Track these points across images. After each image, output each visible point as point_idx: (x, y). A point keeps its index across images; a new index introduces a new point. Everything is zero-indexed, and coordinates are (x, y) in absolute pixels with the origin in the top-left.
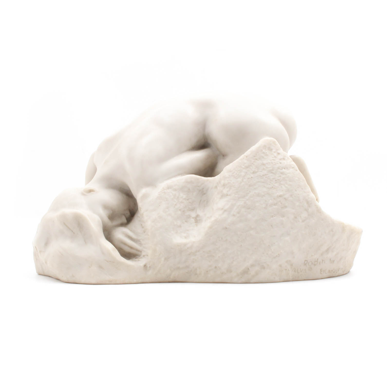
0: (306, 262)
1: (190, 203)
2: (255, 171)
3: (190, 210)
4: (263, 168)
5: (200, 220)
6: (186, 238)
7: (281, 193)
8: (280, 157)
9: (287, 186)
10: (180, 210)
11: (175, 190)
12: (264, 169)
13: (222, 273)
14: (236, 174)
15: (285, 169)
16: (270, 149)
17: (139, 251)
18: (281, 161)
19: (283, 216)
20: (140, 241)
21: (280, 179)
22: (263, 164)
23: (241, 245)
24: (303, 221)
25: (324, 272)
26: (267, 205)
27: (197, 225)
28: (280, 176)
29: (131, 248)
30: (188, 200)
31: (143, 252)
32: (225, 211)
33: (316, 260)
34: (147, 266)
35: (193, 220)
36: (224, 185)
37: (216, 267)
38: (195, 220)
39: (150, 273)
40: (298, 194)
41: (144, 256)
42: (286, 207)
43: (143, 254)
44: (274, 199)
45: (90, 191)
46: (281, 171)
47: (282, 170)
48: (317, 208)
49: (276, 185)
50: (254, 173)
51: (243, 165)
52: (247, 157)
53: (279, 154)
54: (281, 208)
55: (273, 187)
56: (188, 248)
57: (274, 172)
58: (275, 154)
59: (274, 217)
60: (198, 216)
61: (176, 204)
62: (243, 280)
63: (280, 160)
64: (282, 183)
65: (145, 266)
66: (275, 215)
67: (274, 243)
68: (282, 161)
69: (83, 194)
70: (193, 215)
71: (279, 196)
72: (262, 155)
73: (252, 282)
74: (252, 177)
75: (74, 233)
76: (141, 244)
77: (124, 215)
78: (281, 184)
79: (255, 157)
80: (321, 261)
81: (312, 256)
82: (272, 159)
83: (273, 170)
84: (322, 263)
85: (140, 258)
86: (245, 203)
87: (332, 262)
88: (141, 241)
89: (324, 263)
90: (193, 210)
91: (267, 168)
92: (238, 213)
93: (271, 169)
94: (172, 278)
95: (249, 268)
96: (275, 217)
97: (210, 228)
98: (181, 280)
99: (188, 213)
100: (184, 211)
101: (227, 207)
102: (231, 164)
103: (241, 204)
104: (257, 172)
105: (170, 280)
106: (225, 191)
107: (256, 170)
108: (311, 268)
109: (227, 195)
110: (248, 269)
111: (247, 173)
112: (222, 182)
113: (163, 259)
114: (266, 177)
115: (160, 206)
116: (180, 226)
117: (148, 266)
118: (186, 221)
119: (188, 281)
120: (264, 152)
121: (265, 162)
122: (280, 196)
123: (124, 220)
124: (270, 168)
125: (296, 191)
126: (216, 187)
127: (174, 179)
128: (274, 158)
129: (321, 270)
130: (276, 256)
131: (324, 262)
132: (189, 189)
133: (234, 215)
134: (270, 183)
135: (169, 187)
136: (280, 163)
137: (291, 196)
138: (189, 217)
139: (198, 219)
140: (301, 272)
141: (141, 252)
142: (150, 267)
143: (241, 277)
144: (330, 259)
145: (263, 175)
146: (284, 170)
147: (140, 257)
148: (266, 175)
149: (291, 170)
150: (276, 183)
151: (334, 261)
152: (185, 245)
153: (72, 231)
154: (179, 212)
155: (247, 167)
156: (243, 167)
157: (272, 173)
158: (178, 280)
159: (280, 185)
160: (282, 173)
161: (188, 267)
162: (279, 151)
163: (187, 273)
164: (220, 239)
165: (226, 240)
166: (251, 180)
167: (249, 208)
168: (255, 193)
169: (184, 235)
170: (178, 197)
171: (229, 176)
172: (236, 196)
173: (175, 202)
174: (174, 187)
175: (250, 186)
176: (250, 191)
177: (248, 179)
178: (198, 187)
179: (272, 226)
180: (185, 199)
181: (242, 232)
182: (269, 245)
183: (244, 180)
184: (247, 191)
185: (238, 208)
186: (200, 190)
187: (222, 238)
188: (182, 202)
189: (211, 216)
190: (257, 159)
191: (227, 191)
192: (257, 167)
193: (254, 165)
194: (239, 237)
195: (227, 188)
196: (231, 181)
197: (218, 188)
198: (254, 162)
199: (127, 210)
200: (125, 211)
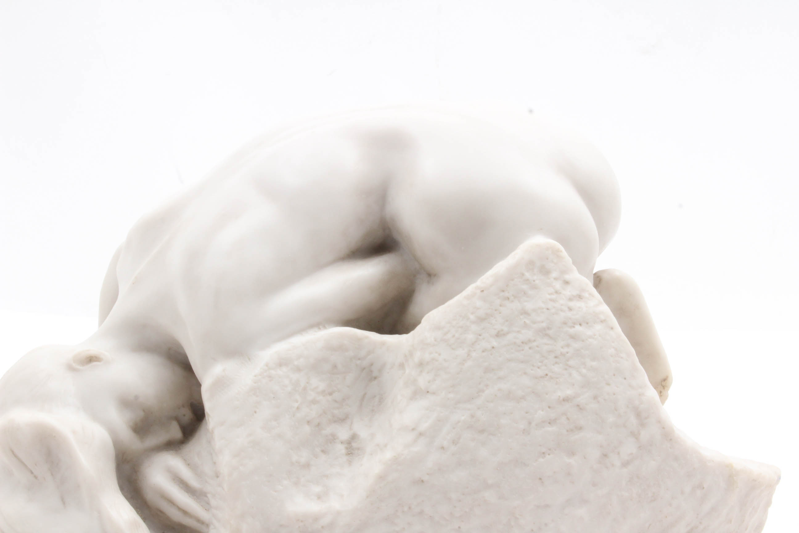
1: (336, 401)
2: (502, 330)
3: (335, 422)
4: (525, 322)
5: (358, 449)
6: (319, 497)
7: (569, 392)
8: (568, 292)
9: (584, 371)
10: (308, 422)
11: (298, 369)
12: (525, 326)
15: (580, 325)
16: (545, 271)
17: (202, 523)
18: (571, 304)
19: (572, 453)
20: (206, 496)
21: (567, 353)
22: (525, 313)
23: (459, 527)
24: (625, 464)
26: (530, 423)
27: (350, 463)
28: (568, 346)
29: (185, 513)
30: (330, 394)
32: (421, 434)
35: (341, 449)
36: (421, 364)
38: (347, 448)
40: (614, 394)
42: (580, 428)
44: (549, 407)
45: (91, 359)
46: (572, 331)
47: (574, 327)
48: (664, 428)
49: (557, 369)
50: (498, 335)
51: (472, 313)
52: (483, 291)
53: (567, 283)
54: (567, 431)
55: (547, 375)
56: (323, 527)
57: (550, 332)
58: (558, 285)
59: (547, 456)
60: (354, 437)
61: (298, 408)
63: (570, 299)
64: (571, 363)
66: (550, 449)
67: (546, 525)
68: (575, 304)
69: (71, 368)
70: (343, 434)
71: (564, 400)
72: (525, 287)
74: (493, 347)
75: (36, 477)
76: (207, 506)
77: (177, 419)
78: (570, 367)
79: (503, 291)
82: (549, 297)
83: (549, 328)
86: (472, 416)
88: (209, 496)
90: (343, 420)
91: (534, 323)
92: (454, 442)
93: (544, 325)
96: (549, 455)
97: (381, 478)
99: (328, 430)
100: (319, 425)
101: (424, 426)
102: (441, 308)
103: (463, 418)
104: (508, 333)
106: (423, 381)
107: (506, 329)
109: (428, 392)
111: (480, 335)
112: (418, 355)
114: (530, 348)
115: (255, 412)
116: (307, 466)
118: (323, 451)
120: (528, 280)
121: (529, 306)
122: (566, 400)
123: (176, 432)
124: (542, 322)
125: (608, 384)
126: (402, 366)
127: (298, 340)
128: (553, 297)
132: (335, 367)
133: (443, 448)
134: (540, 364)
135: (282, 363)
136: (570, 309)
137: (595, 398)
138: (333, 439)
139: (354, 445)
145: (523, 343)
146: (578, 327)
148: (530, 341)
149: (598, 327)
150: (556, 363)
152: (316, 518)
153: (32, 473)
154: (307, 429)
155: (481, 320)
156: (472, 317)
157: (547, 335)
159: (566, 369)
160: (573, 337)
162: (567, 277)
164: (406, 509)
165: (421, 513)
166: (491, 354)
167: (482, 431)
168: (500, 390)
169: (317, 489)
170: (305, 389)
171: (435, 340)
172: (451, 396)
173: (297, 402)
174: (296, 363)
175: (487, 370)
176: (487, 386)
177: (483, 351)
178: (359, 359)
179: (540, 479)
180: (323, 392)
181: (463, 494)
182: (532, 530)
183: (474, 354)
184: (480, 384)
185: (454, 428)
186: (364, 369)
187: (410, 508)
188: (314, 402)
189: (386, 446)
190: (508, 299)
191: (429, 382)
192: (507, 321)
193: (500, 313)
194: (455, 507)
195: (428, 373)
196: (440, 354)
197: (407, 371)
198: (501, 306)
199: (183, 406)
200: (179, 408)
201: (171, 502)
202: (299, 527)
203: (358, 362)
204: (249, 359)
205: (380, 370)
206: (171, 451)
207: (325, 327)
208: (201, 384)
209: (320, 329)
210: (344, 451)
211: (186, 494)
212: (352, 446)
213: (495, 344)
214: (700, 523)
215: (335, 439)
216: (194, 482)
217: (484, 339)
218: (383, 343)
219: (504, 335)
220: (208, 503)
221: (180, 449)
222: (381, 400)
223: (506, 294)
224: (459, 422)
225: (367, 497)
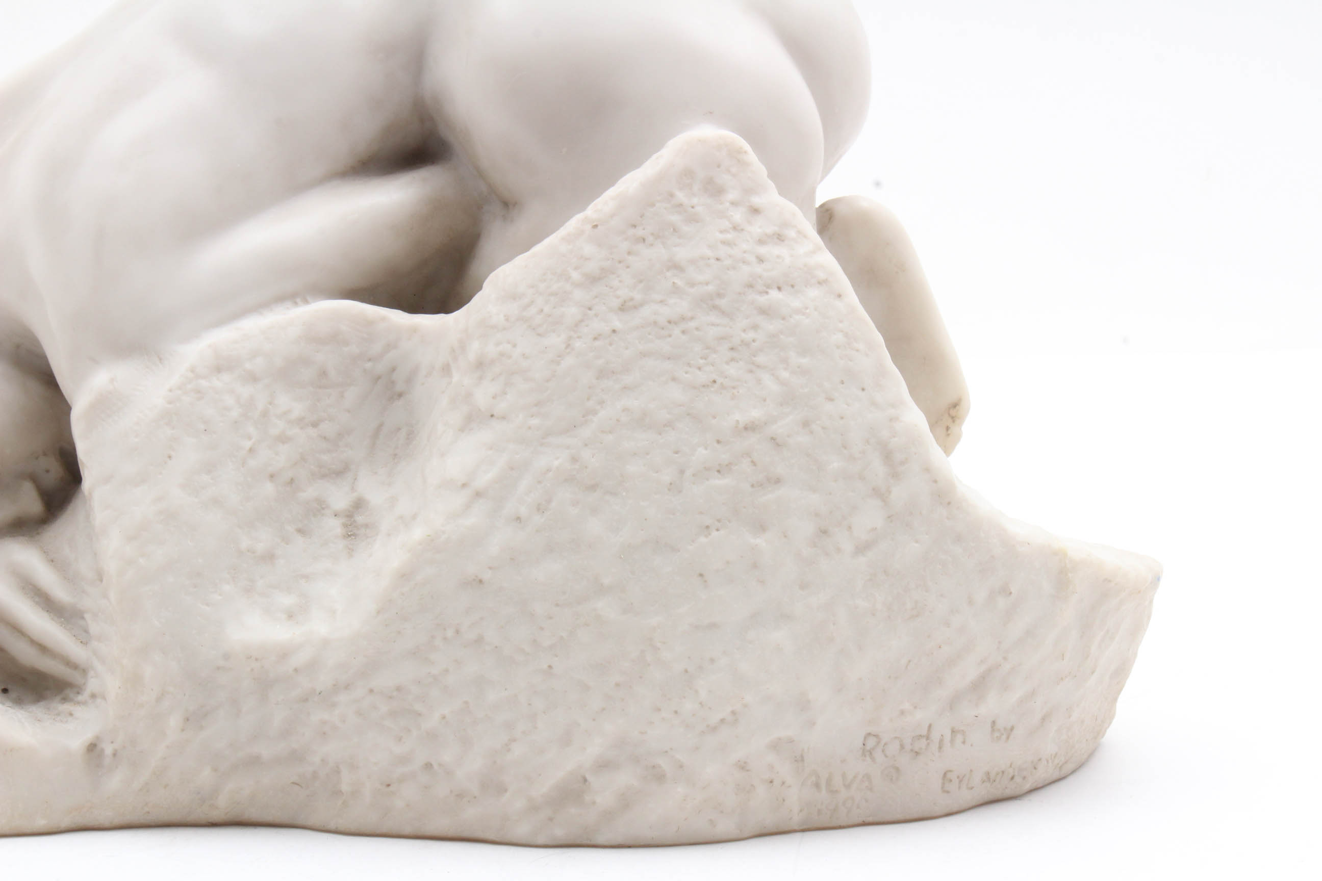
0: (871, 743)
1: (325, 438)
2: (632, 299)
3: (323, 476)
4: (674, 283)
5: (366, 526)
6: (290, 616)
7: (756, 414)
8: (758, 228)
9: (785, 375)
10: (272, 477)
11: (253, 378)
12: (676, 290)
13: (460, 796)
14: (542, 310)
15: (779, 288)
16: (714, 190)
17: (75, 666)
18: (763, 250)
19: (761, 528)
20: (83, 618)
21: (754, 341)
22: (676, 267)
23: (550, 667)
24: (861, 549)
25: (961, 781)
26: (682, 472)
27: (350, 552)
28: (755, 327)
29: (43, 649)
30: (315, 425)
31: (91, 673)
32: (478, 494)
33: (924, 732)
34: (103, 750)
35: (333, 526)
36: (480, 365)
37: (428, 766)
38: (345, 526)
39: (114, 782)
40: (842, 418)
41: (93, 696)
42: (778, 481)
43: (92, 685)
44: (718, 442)
46: (762, 300)
47: (767, 293)
48: (935, 481)
49: (733, 370)
50: (624, 308)
51: (576, 268)
52: (596, 226)
53: (755, 211)
54: (753, 486)
55: (715, 382)
56: (296, 670)
57: (723, 303)
58: (738, 215)
59: (715, 534)
60: (359, 505)
61: (251, 450)
62: (559, 833)
63: (761, 242)
64: (761, 359)
65: (92, 747)
66: (719, 521)
67: (712, 660)
68: (771, 250)
70: (339, 498)
71: (746, 428)
72: (675, 218)
73: (601, 840)
74: (614, 331)
76: (84, 637)
77: (33, 478)
78: (758, 366)
79: (635, 226)
80: (950, 732)
81: (902, 712)
82: (721, 236)
83: (720, 295)
84: (952, 741)
85: (79, 703)
86: (574, 460)
87: (1004, 737)
88: (87, 616)
89: (964, 742)
90: (339, 472)
91: (692, 284)
92: (540, 509)
93: (710, 288)
94: (222, 807)
95: (588, 776)
96: (718, 530)
97: (404, 576)
98: (269, 818)
99: (310, 492)
100: (292, 481)
101: (484, 479)
103: (556, 463)
104: (642, 305)
105: (217, 816)
106: (483, 396)
107: (638, 296)
108: (897, 770)
109: (492, 416)
110: (585, 780)
111: (590, 309)
112: (474, 348)
113: (174, 722)
114: (683, 332)
115: (170, 457)
116: (269, 557)
117: (109, 750)
118: (299, 531)
119: (300, 821)
120: (681, 205)
121: (682, 254)
122: (750, 428)
123: (31, 503)
124: (707, 284)
125: (831, 400)
126: (446, 370)
127: (253, 324)
128: (729, 236)
129: (945, 774)
130: (722, 721)
131: (959, 738)
132: (323, 373)
133: (518, 519)
134: (702, 361)
135: (221, 365)
136: (761, 260)
137: (806, 424)
138: (319, 507)
139: (360, 519)
140: (848, 786)
141: (85, 672)
142: (115, 755)
143: (551, 819)
144: (994, 722)
145: (670, 322)
146: (774, 294)
147: (80, 698)
148: (683, 319)
149: (813, 293)
150: (733, 360)
151: (1012, 729)
152: (284, 653)
154: (269, 488)
155: (593, 280)
156: (575, 276)
157: (715, 307)
158: (253, 814)
159: (751, 371)
160: (764, 311)
161: (296, 757)
162: (756, 200)
163: (293, 783)
164: (450, 633)
165: (479, 640)
166: (611, 344)
167: (593, 488)
168: (625, 410)
169: (287, 600)
170: (265, 414)
171: (507, 320)
172: (535, 422)
173: (250, 438)
174: (248, 366)
175: (602, 374)
176: (601, 403)
177: (595, 339)
178: (370, 360)
179: (701, 575)
180: (300, 422)
181: (557, 605)
182: (686, 671)
183: (578, 344)
184: (588, 399)
185: (540, 482)
186: (379, 378)
187: (457, 632)
188: (283, 439)
189: (414, 517)
190: (644, 240)
191: (494, 398)
192: (641, 281)
193: (628, 267)
194: (542, 629)
195: (493, 380)
196: (515, 346)
197: (456, 377)
198: (629, 253)
199: (45, 454)
200: (37, 458)
201: (17, 629)
202: (252, 670)
203: (368, 365)
204: (160, 359)
205: (410, 380)
206: (21, 538)
207: (306, 302)
208: (71, 405)
209: (296, 303)
210: (339, 530)
211: (45, 614)
212: (355, 521)
213: (617, 325)
214: (1005, 658)
215: (323, 509)
216: (60, 592)
217: (596, 315)
218: (414, 330)
219: (635, 307)
220: (86, 631)
221: (38, 534)
222: (411, 436)
223: (640, 232)
224: (549, 470)
225: (378, 612)
